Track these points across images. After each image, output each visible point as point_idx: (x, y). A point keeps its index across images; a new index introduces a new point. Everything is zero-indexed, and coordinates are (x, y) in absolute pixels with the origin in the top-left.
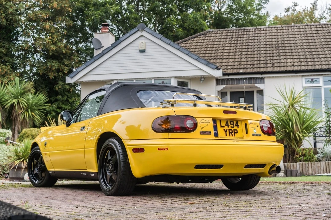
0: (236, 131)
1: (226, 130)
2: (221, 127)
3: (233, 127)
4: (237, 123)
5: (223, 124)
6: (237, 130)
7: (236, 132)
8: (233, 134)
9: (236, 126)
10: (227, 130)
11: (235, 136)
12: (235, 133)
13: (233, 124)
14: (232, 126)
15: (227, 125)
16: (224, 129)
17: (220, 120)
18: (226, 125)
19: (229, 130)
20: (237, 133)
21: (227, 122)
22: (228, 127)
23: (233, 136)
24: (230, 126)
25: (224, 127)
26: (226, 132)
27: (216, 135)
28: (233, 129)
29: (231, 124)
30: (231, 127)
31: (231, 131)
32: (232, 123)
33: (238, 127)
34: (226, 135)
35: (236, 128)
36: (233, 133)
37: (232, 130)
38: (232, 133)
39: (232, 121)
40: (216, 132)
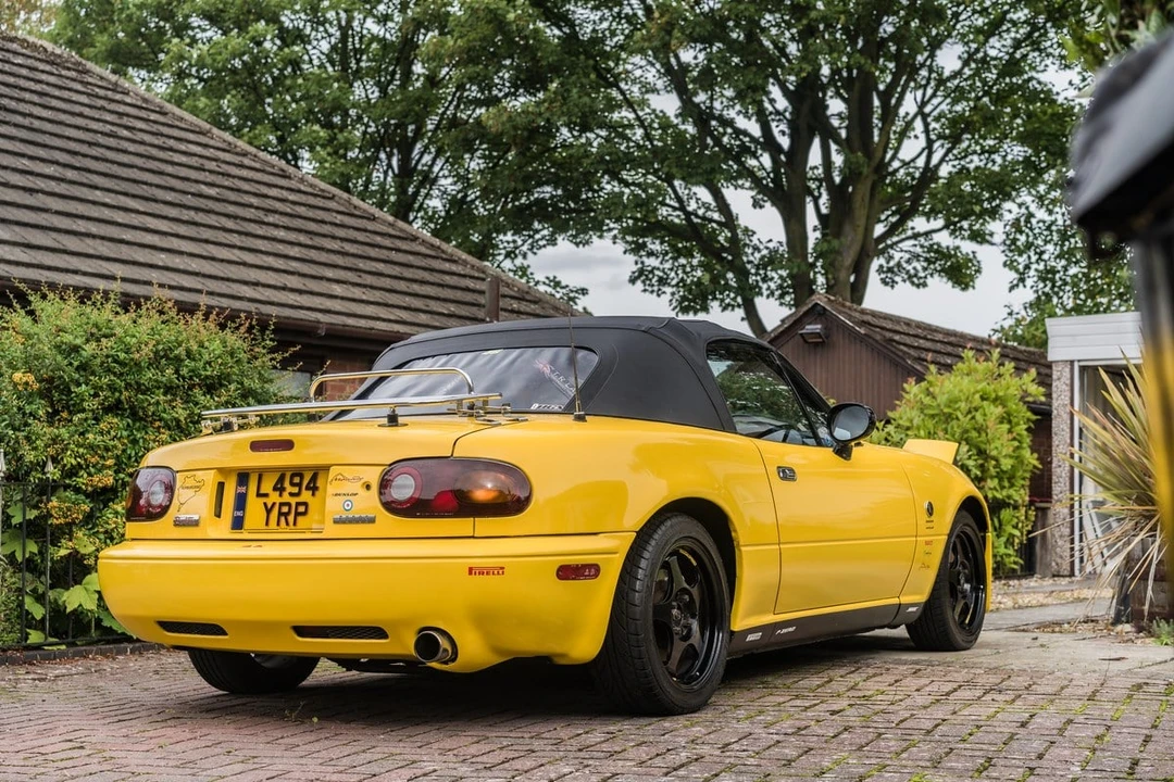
0: (302, 509)
1: (269, 506)
2: (259, 495)
3: (298, 494)
4: (314, 478)
5: (267, 487)
6: (305, 504)
7: (302, 510)
8: (291, 518)
9: (308, 488)
10: (274, 504)
11: (295, 524)
12: (297, 514)
13: (299, 485)
14: (296, 490)
15: (279, 487)
16: (265, 504)
17: (261, 473)
18: (275, 489)
19: (282, 504)
20: (304, 514)
21: (281, 479)
22: (281, 495)
23: (287, 524)
24: (290, 489)
25: (266, 495)
26: (269, 511)
27: (238, 524)
28: (293, 501)
29: (292, 484)
30: (291, 494)
31: (285, 509)
32: (297, 480)
33: (313, 495)
34: (267, 524)
35: (306, 496)
36: (290, 514)
37: (289, 504)
38: (286, 515)
39: (298, 473)
40: (240, 514)
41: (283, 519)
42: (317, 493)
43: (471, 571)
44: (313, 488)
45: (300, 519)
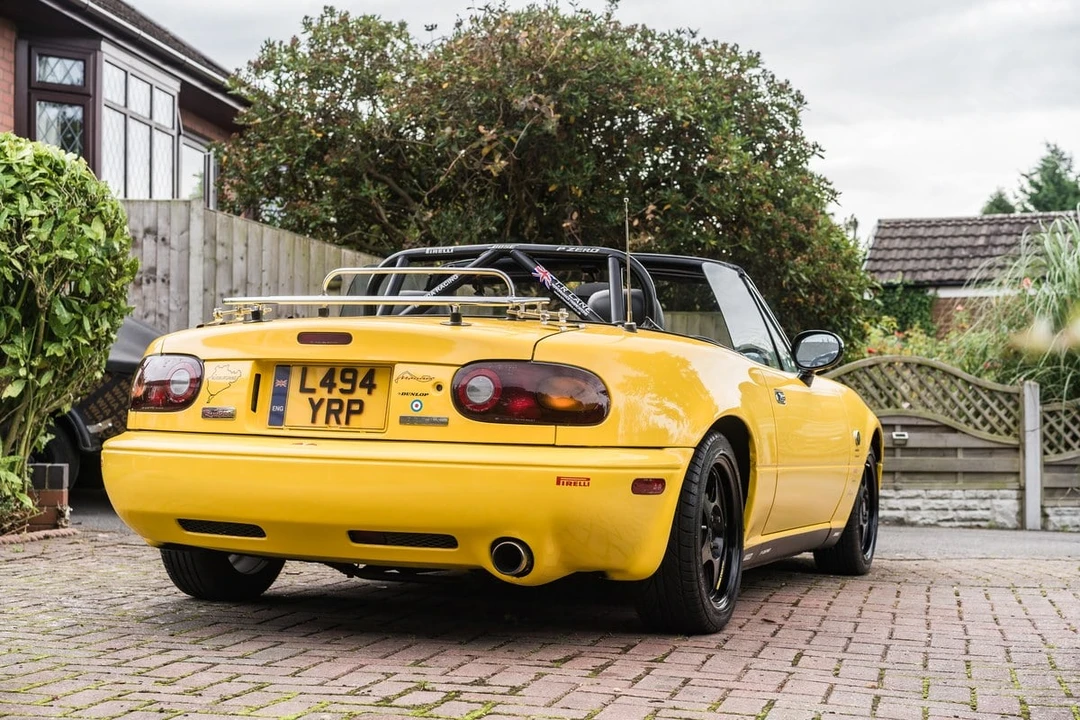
0: (356, 407)
1: (316, 403)
2: (303, 390)
3: (351, 391)
4: (371, 375)
5: (313, 381)
6: (361, 403)
7: (356, 409)
8: (343, 417)
9: (362, 385)
10: (322, 401)
11: (347, 422)
12: (350, 412)
13: (353, 382)
14: (348, 387)
15: (328, 383)
16: (311, 400)
17: (305, 367)
18: (323, 384)
19: (331, 402)
20: (360, 412)
21: (330, 374)
22: (330, 392)
23: (338, 422)
24: (341, 385)
25: (313, 391)
26: (315, 407)
27: (277, 418)
28: (345, 398)
29: (344, 380)
30: (343, 391)
31: (335, 407)
32: (349, 376)
33: (370, 393)
34: (314, 420)
35: (360, 393)
36: (342, 412)
37: (340, 402)
38: (337, 413)
39: (349, 370)
40: (279, 409)
41: (333, 418)
42: (374, 391)
43: (559, 481)
44: (370, 386)
45: (353, 418)
